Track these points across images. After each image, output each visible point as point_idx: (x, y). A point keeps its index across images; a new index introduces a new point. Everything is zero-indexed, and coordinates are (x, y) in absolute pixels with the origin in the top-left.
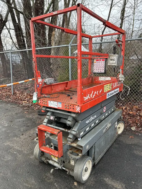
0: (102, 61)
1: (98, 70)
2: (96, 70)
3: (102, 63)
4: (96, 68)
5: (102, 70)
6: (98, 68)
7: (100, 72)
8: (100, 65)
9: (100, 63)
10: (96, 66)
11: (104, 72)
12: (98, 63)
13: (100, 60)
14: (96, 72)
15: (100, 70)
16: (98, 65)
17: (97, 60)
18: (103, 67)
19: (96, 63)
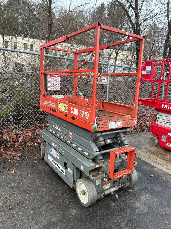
0: (57, 78)
1: (53, 87)
2: (50, 87)
3: (57, 80)
4: (50, 85)
5: (57, 87)
6: (53, 85)
7: (55, 90)
8: (55, 82)
9: (55, 80)
10: (50, 82)
11: (59, 90)
12: (53, 80)
13: (55, 76)
14: (50, 90)
15: (55, 87)
16: (52, 82)
17: (51, 76)
18: (58, 85)
19: (50, 80)
